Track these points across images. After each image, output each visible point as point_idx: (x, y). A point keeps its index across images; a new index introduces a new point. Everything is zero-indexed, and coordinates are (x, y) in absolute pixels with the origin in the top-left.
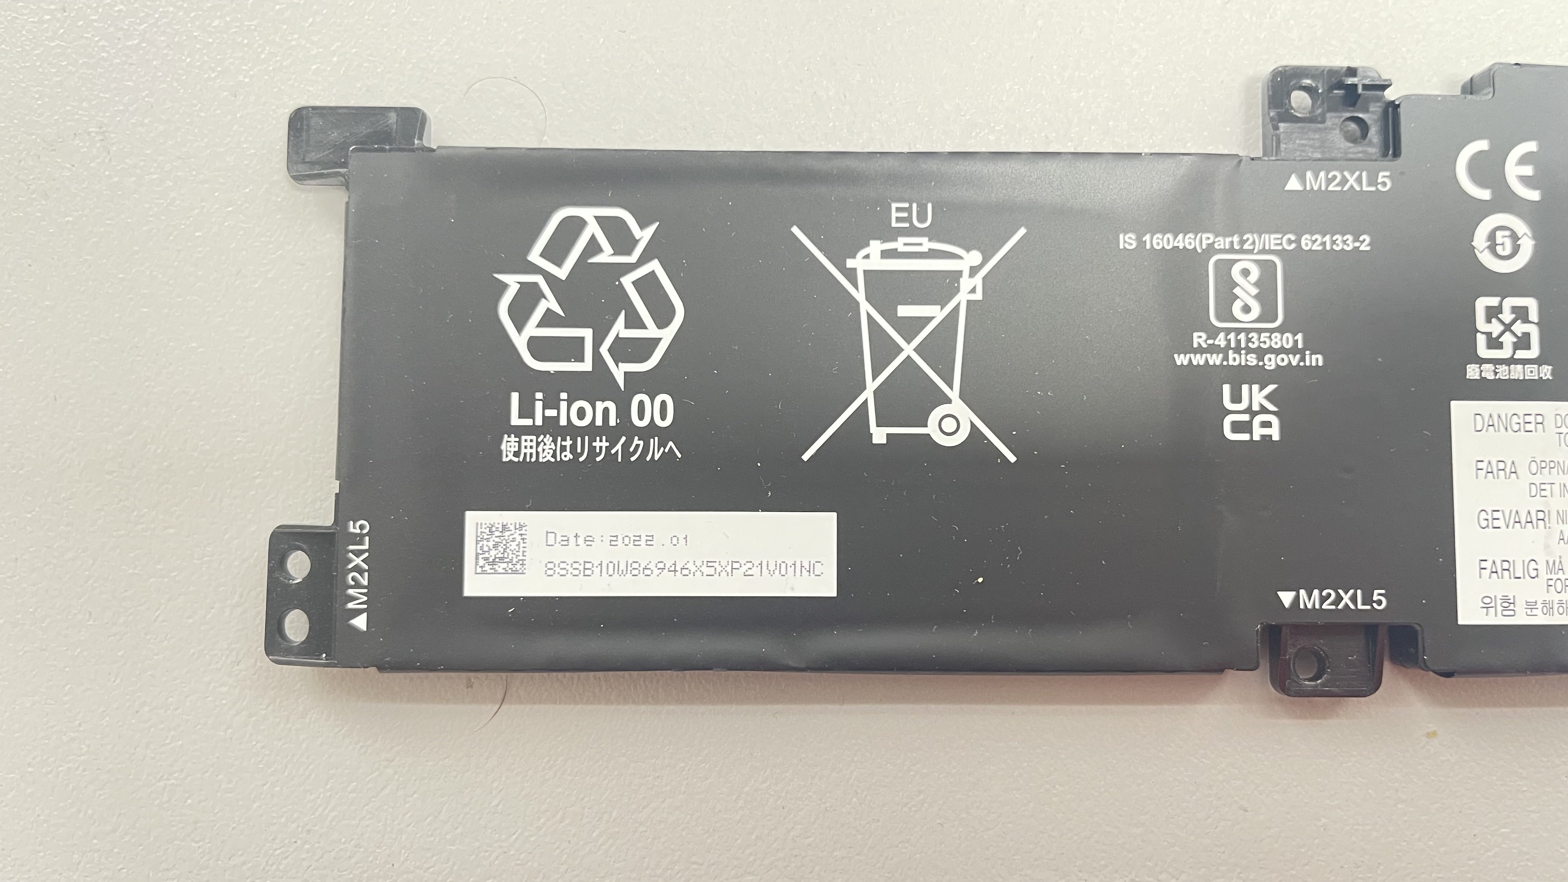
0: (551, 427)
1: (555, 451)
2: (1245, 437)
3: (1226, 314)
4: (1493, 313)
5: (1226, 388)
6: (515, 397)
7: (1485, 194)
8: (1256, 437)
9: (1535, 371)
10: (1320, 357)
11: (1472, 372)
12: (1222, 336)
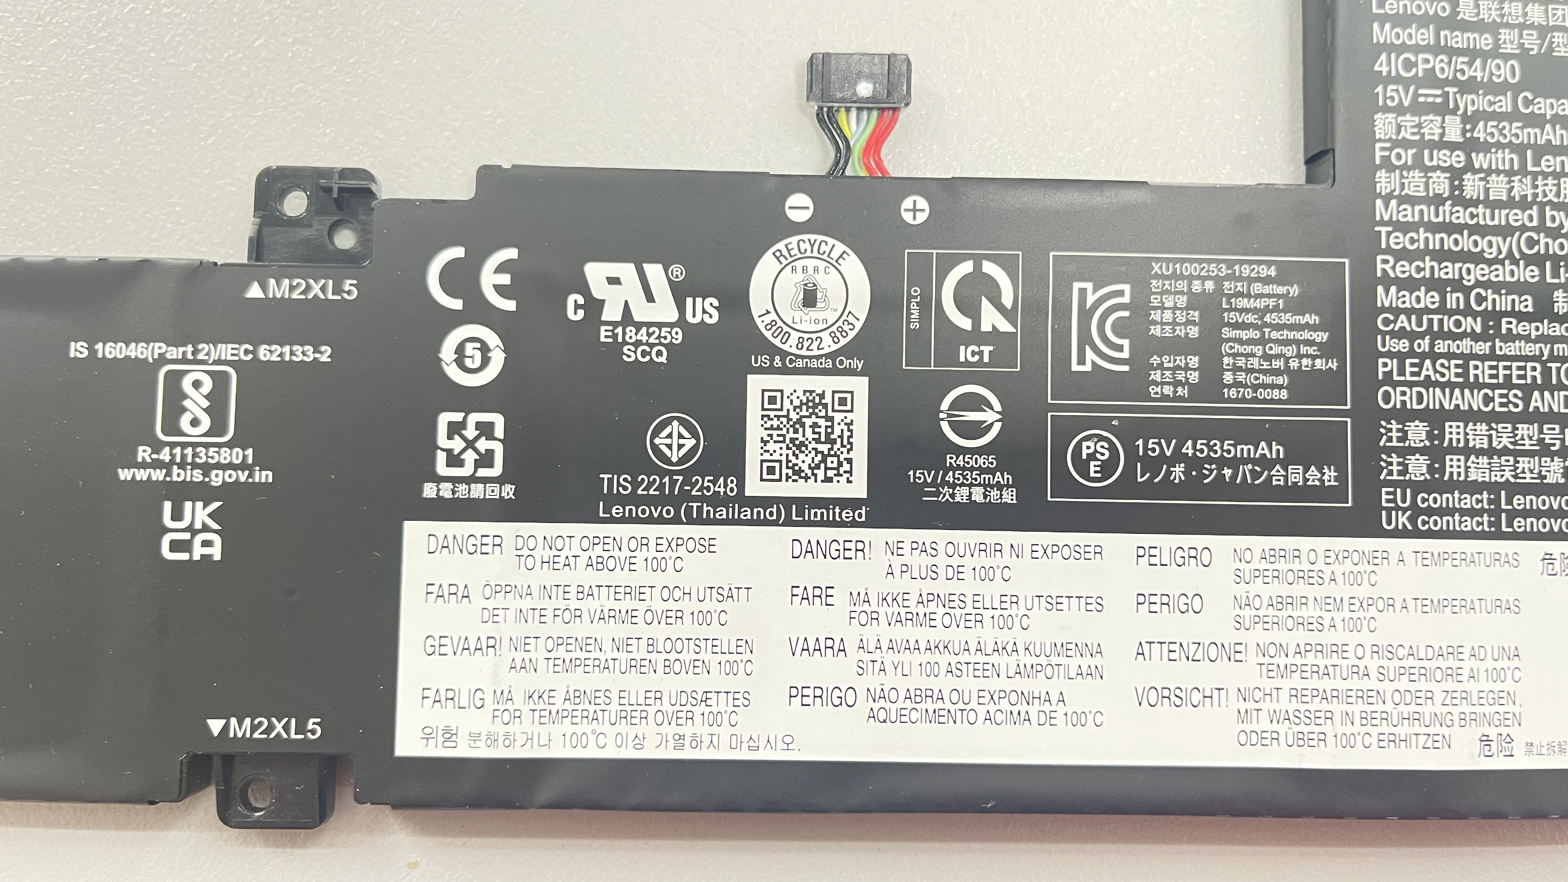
2: (185, 556)
3: (171, 426)
4: (455, 429)
5: (168, 506)
7: (456, 304)
8: (196, 557)
9: (497, 490)
10: (270, 474)
11: (429, 490)
12: (167, 449)
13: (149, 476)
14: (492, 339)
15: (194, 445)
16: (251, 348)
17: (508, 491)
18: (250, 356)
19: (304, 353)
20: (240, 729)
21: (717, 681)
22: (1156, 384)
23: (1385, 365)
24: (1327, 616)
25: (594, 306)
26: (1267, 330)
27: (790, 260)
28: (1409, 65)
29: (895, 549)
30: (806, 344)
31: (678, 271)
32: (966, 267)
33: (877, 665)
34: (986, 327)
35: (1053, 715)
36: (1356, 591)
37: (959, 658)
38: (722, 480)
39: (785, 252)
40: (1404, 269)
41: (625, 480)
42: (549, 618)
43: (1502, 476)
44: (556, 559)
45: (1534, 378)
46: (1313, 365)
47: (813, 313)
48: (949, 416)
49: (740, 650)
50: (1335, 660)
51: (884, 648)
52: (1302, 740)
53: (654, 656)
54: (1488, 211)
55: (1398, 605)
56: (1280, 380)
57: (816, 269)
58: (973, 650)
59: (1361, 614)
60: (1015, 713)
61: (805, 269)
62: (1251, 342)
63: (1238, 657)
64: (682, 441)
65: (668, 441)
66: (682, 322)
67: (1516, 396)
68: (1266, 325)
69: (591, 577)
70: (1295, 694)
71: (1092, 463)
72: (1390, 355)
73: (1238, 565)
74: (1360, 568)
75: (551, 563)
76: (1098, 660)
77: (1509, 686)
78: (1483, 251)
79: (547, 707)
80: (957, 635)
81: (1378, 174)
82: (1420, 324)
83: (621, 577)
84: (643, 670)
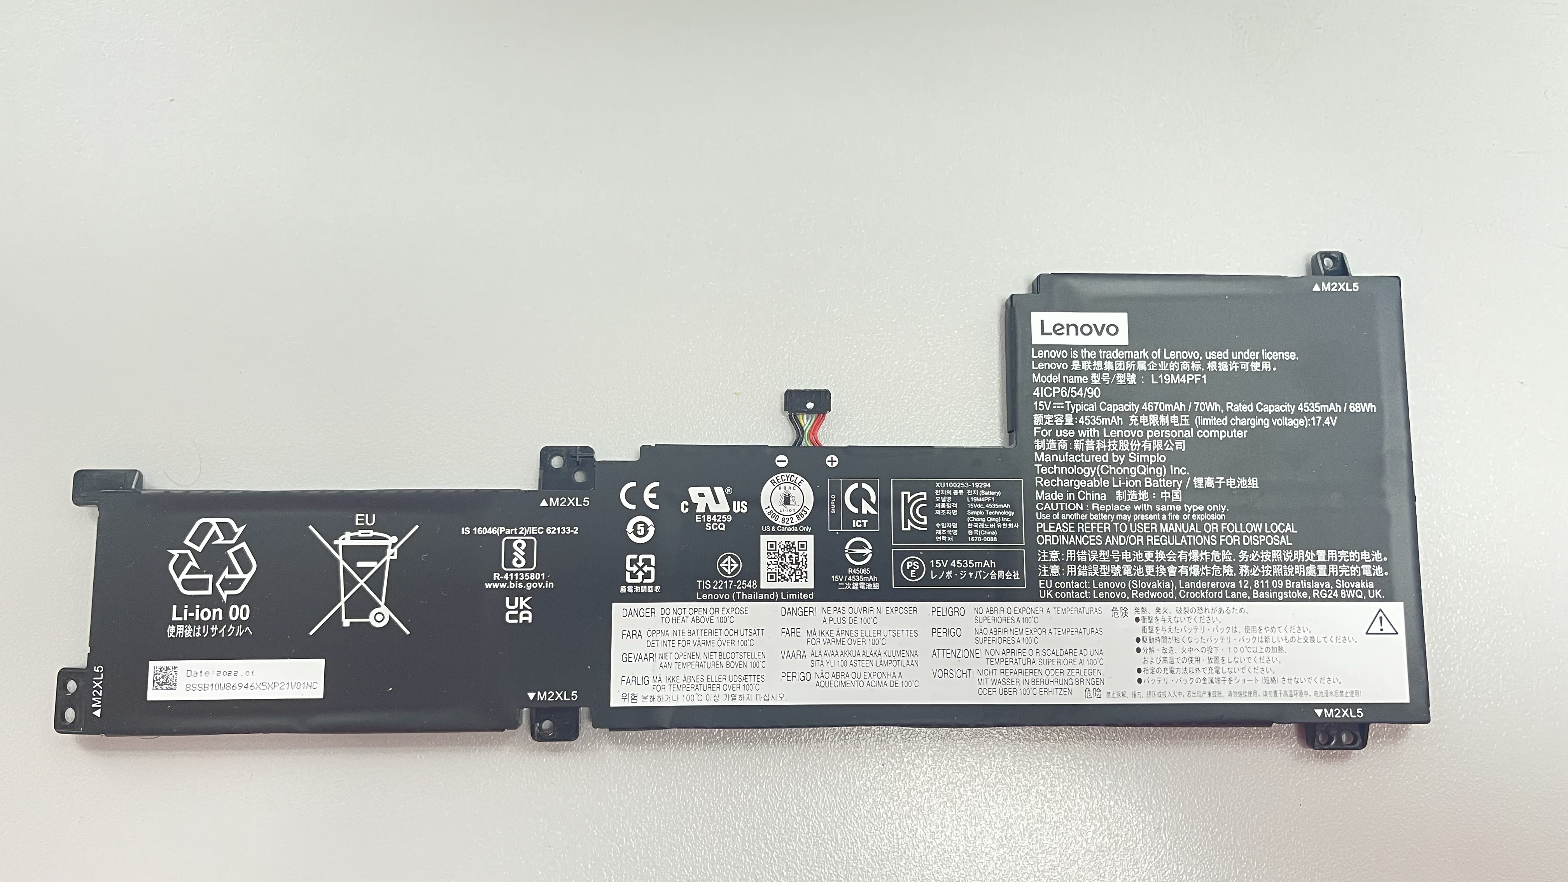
0: (191, 621)
1: (192, 633)
2: (516, 621)
3: (509, 564)
4: (634, 562)
5: (508, 599)
6: (175, 607)
7: (633, 507)
8: (521, 621)
9: (652, 589)
10: (552, 584)
11: (623, 589)
12: (507, 574)
13: (499, 586)
14: (649, 522)
15: (519, 572)
16: (543, 528)
17: (657, 588)
18: (543, 532)
19: (566, 530)
20: (542, 696)
21: (749, 670)
22: (939, 536)
23: (1040, 525)
24: (1016, 637)
25: (693, 506)
26: (987, 511)
27: (778, 484)
28: (1048, 392)
29: (826, 611)
30: (786, 521)
31: (729, 490)
32: (855, 486)
33: (820, 662)
34: (864, 512)
35: (897, 682)
36: (1028, 626)
37: (855, 658)
38: (750, 582)
39: (776, 481)
40: (1047, 483)
41: (708, 583)
42: (676, 645)
43: (1093, 574)
44: (679, 618)
45: (1107, 530)
46: (1008, 526)
47: (788, 507)
48: (849, 551)
49: (759, 657)
50: (1020, 656)
51: (823, 655)
52: (1006, 692)
53: (722, 660)
54: (1085, 456)
55: (1047, 631)
56: (993, 533)
57: (790, 488)
58: (861, 654)
59: (1031, 636)
60: (880, 682)
61: (785, 488)
62: (980, 516)
63: (978, 655)
64: (732, 565)
65: (726, 565)
66: (731, 512)
67: (1099, 538)
68: (987, 509)
69: (694, 626)
70: (1003, 672)
71: (912, 571)
72: (1042, 521)
73: (976, 615)
74: (1030, 615)
75: (676, 620)
76: (916, 658)
77: (1098, 667)
78: (1083, 473)
79: (676, 684)
80: (854, 648)
81: (1036, 441)
82: (1055, 507)
83: (707, 626)
84: (718, 666)
